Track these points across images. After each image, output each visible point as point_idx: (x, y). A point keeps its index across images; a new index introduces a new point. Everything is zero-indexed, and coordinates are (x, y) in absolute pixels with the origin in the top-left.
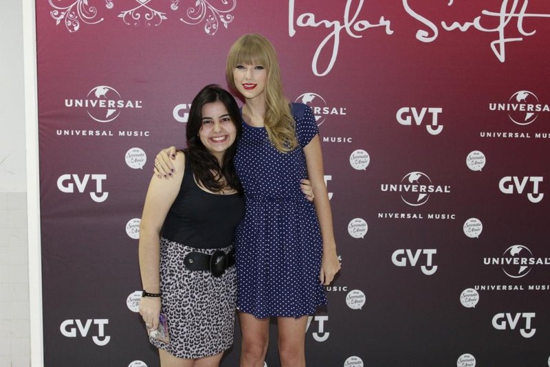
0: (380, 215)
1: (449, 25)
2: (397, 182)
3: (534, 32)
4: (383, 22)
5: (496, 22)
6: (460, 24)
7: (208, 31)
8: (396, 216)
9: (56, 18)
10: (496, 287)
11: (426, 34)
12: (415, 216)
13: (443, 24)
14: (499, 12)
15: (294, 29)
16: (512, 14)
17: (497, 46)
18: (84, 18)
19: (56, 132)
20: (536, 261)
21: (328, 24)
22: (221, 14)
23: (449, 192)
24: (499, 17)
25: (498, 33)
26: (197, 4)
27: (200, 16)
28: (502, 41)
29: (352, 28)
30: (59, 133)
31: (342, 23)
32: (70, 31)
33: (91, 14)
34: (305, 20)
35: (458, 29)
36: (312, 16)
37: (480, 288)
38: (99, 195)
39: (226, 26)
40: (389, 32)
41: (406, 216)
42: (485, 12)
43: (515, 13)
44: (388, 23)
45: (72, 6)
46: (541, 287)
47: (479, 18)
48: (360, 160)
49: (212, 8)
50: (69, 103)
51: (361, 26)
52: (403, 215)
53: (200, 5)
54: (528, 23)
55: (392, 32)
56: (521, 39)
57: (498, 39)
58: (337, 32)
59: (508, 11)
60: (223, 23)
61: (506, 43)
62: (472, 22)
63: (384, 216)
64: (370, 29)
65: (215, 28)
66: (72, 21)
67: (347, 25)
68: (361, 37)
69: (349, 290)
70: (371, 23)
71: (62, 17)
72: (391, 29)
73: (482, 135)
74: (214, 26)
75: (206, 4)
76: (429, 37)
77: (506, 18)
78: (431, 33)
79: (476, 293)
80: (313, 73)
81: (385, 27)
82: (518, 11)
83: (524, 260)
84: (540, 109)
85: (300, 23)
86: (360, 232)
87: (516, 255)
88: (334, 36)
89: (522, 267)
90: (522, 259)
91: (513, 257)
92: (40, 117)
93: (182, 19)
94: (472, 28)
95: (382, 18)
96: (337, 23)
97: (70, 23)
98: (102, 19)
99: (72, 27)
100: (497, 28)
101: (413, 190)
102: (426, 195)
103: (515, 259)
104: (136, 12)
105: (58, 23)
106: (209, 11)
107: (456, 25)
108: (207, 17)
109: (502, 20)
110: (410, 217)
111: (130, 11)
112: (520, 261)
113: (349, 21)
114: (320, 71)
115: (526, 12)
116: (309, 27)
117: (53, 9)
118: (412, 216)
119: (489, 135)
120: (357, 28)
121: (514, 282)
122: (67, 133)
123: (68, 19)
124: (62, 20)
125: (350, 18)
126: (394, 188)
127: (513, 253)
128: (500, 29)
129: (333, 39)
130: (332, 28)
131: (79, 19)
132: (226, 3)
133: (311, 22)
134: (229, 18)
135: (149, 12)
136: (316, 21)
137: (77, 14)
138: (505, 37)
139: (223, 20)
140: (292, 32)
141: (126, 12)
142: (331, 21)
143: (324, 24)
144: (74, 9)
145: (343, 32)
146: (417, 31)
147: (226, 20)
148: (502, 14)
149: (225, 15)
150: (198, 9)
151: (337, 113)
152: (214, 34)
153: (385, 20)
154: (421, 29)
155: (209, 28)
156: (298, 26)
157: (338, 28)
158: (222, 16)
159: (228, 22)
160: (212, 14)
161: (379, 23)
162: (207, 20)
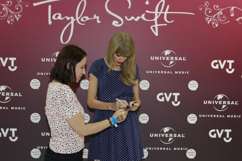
1: (129, 18)
3: (173, 21)
4: (95, 17)
5: (153, 16)
6: (135, 17)
7: (9, 22)
10: (157, 149)
11: (117, 22)
13: (126, 17)
14: (154, 11)
16: (161, 12)
17: (154, 28)
20: (177, 135)
21: (68, 18)
22: (15, 14)
24: (154, 14)
25: (154, 22)
26: (4, 9)
27: (5, 15)
28: (156, 26)
29: (80, 20)
31: (75, 18)
34: (57, 16)
35: (133, 20)
36: (60, 15)
37: (148, 148)
39: (18, 20)
40: (99, 22)
42: (147, 11)
43: (163, 11)
44: (98, 18)
46: (180, 149)
47: (144, 14)
48: (85, 85)
49: (11, 11)
51: (84, 19)
54: (169, 17)
56: (166, 25)
57: (154, 24)
58: (72, 22)
59: (159, 10)
60: (16, 18)
61: (158, 27)
62: (141, 16)
64: (89, 20)
65: (12, 21)
67: (77, 19)
68: (84, 24)
70: (89, 17)
72: (100, 20)
73: (147, 72)
74: (12, 20)
75: (8, 9)
76: (119, 24)
77: (158, 14)
78: (120, 22)
79: (147, 151)
80: (61, 42)
81: (96, 19)
82: (164, 11)
83: (171, 135)
84: (177, 59)
85: (54, 18)
86: (86, 120)
87: (167, 133)
88: (71, 24)
89: (170, 138)
90: (170, 134)
91: (165, 133)
94: (141, 19)
96: (72, 18)
100: (153, 19)
103: (166, 134)
106: (9, 13)
107: (132, 18)
108: (8, 15)
109: (156, 15)
112: (169, 135)
113: (78, 17)
114: (64, 41)
115: (168, 11)
116: (58, 20)
119: (151, 72)
120: (82, 20)
121: (166, 146)
125: (79, 16)
127: (165, 131)
128: (155, 20)
129: (70, 25)
130: (70, 20)
132: (18, 9)
133: (60, 17)
134: (19, 16)
136: (62, 17)
138: (158, 24)
139: (16, 17)
140: (50, 22)
142: (69, 17)
143: (66, 18)
145: (75, 22)
146: (112, 21)
147: (18, 17)
148: (156, 12)
149: (17, 14)
150: (4, 12)
152: (12, 24)
153: (96, 16)
154: (115, 20)
155: (9, 21)
156: (53, 20)
157: (73, 20)
158: (16, 15)
159: (19, 18)
160: (11, 14)
161: (93, 18)
162: (8, 17)
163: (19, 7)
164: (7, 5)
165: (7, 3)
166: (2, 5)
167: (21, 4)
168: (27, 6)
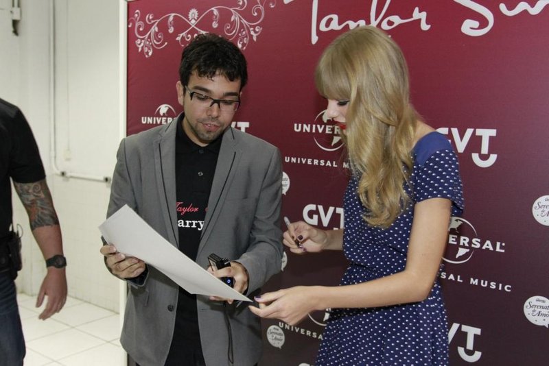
1: (510, 8)
4: (419, 15)
6: (529, 4)
7: (240, 46)
9: (139, 46)
11: (476, 24)
12: (452, 277)
13: (503, 7)
15: (317, 35)
18: (155, 44)
21: (352, 25)
22: (251, 26)
23: (503, 251)
26: (232, 19)
27: (234, 32)
31: (368, 22)
32: (147, 56)
33: (160, 39)
34: (328, 24)
35: (525, 12)
36: (335, 17)
39: (255, 39)
40: (425, 27)
44: (423, 15)
45: (148, 34)
49: (244, 21)
50: (144, 121)
51: (390, 23)
53: (234, 21)
55: (429, 26)
60: (252, 36)
64: (400, 26)
65: (245, 42)
66: (148, 47)
70: (402, 18)
71: (142, 44)
72: (427, 23)
74: (245, 40)
75: (240, 19)
76: (479, 28)
78: (483, 22)
81: (419, 20)
85: (323, 27)
94: (548, 7)
95: (417, 9)
96: (362, 22)
97: (146, 50)
98: (166, 43)
99: (147, 53)
101: (450, 242)
102: (468, 250)
104: (188, 34)
105: (140, 50)
106: (241, 26)
107: (522, 6)
108: (240, 32)
111: (184, 34)
113: (376, 19)
116: (332, 30)
117: (138, 38)
120: (385, 26)
123: (145, 46)
124: (143, 47)
125: (377, 17)
131: (152, 45)
132: (256, 14)
133: (335, 26)
134: (257, 30)
135: (197, 32)
136: (340, 23)
137: (151, 41)
139: (252, 33)
140: (315, 39)
141: (181, 35)
142: (355, 21)
144: (149, 37)
147: (255, 32)
149: (254, 27)
150: (233, 24)
152: (245, 48)
153: (420, 11)
154: (470, 18)
155: (241, 43)
158: (252, 29)
159: (257, 35)
160: (243, 28)
161: (412, 17)
162: (240, 35)
163: (258, 11)
164: (238, 8)
165: (239, 5)
166: (231, 9)
167: (262, 5)
168: (272, 7)
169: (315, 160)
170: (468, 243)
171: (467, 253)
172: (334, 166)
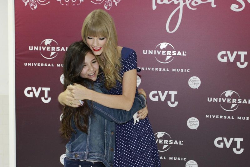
0: (207, 116)
2: (218, 96)
7: (106, 8)
8: (217, 117)
9: (25, 2)
11: (237, 6)
15: (156, 5)
18: (39, 2)
19: (24, 64)
21: (176, 2)
29: (190, 4)
30: (26, 64)
31: (184, 1)
32: (32, 9)
38: (46, 99)
39: (116, 4)
40: (213, 6)
41: (223, 117)
44: (213, 1)
48: (195, 83)
50: (31, 48)
51: (196, 3)
52: (221, 117)
55: (215, 6)
58: (181, 7)
60: (114, 3)
63: (209, 116)
64: (201, 4)
65: (110, 6)
66: (33, 3)
67: (187, 3)
68: (196, 9)
69: (187, 160)
70: (202, 1)
71: (28, 1)
72: (215, 4)
74: (110, 5)
76: (239, 8)
80: (166, 31)
81: (211, 3)
85: (159, 2)
86: (195, 126)
88: (179, 9)
92: (16, 56)
93: (92, 1)
96: (181, 1)
97: (32, 5)
98: (49, 2)
99: (33, 7)
101: (228, 102)
102: (236, 105)
105: (26, 4)
110: (226, 118)
114: (171, 30)
116: (164, 4)
118: (227, 117)
120: (193, 4)
122: (29, 64)
123: (31, 3)
124: (28, 3)
126: (216, 100)
130: (178, 4)
131: (37, 2)
133: (166, 1)
136: (169, 1)
139: (115, 1)
140: (154, 7)
142: (177, 0)
143: (173, 2)
145: (185, 6)
146: (231, 5)
151: (181, 55)
152: (109, 9)
154: (234, 3)
155: (107, 6)
156: (158, 4)
157: (182, 4)
159: (118, 2)
161: (207, 1)
162: (106, 1)
169: (156, 68)
170: (236, 101)
171: (236, 106)
172: (167, 70)
